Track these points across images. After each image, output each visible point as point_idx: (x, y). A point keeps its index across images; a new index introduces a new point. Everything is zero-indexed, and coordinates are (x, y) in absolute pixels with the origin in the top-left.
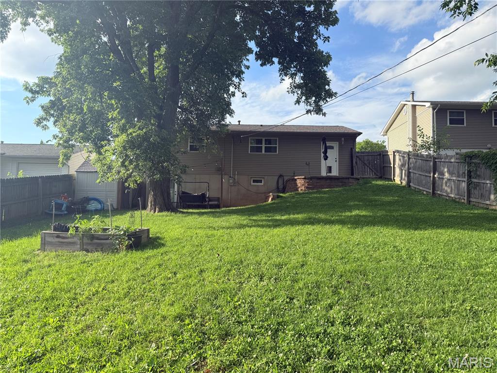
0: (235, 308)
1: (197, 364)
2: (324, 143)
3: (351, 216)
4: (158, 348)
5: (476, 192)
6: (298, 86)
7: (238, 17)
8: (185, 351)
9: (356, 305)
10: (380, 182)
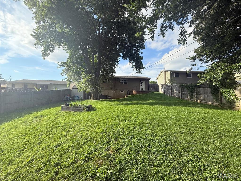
0: (118, 130)
1: (108, 148)
2: (141, 81)
3: (149, 102)
4: (96, 143)
5: (183, 96)
6: (134, 66)
7: (118, 47)
8: (104, 144)
9: (154, 129)
10: (156, 93)
